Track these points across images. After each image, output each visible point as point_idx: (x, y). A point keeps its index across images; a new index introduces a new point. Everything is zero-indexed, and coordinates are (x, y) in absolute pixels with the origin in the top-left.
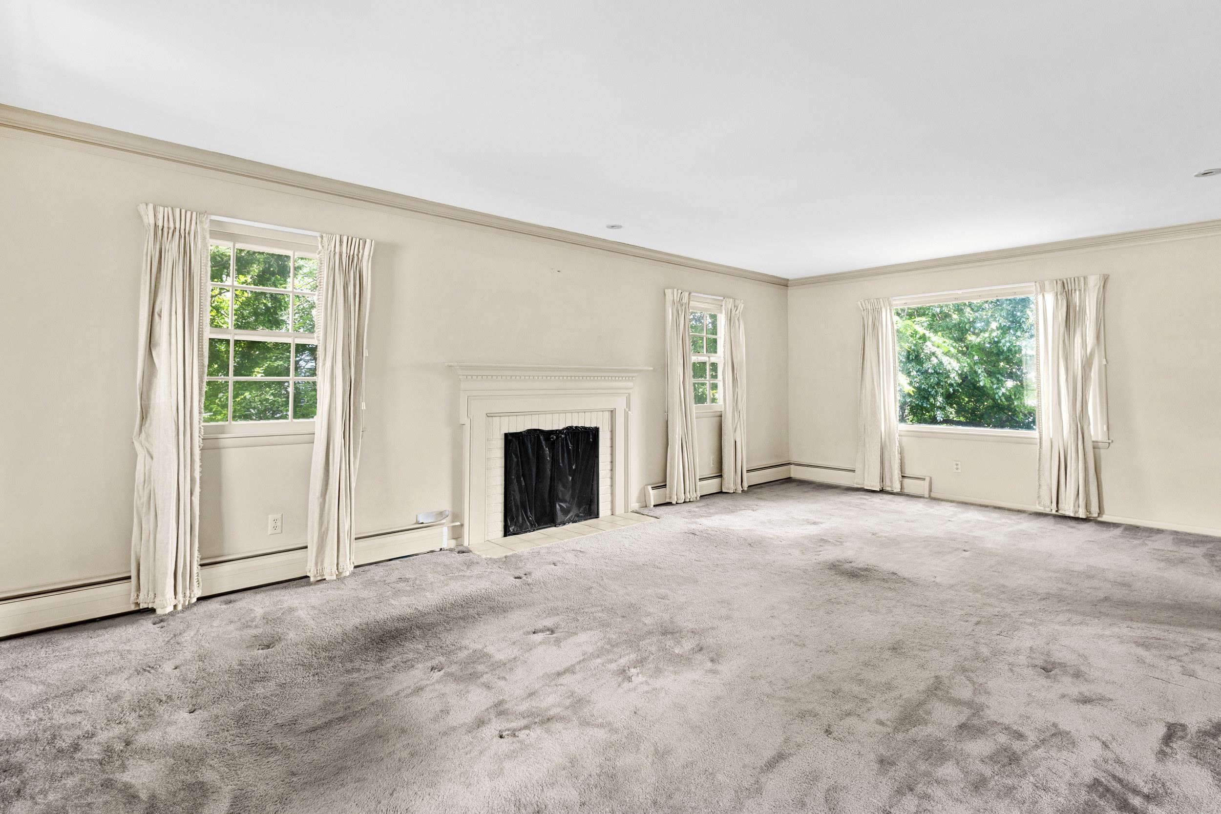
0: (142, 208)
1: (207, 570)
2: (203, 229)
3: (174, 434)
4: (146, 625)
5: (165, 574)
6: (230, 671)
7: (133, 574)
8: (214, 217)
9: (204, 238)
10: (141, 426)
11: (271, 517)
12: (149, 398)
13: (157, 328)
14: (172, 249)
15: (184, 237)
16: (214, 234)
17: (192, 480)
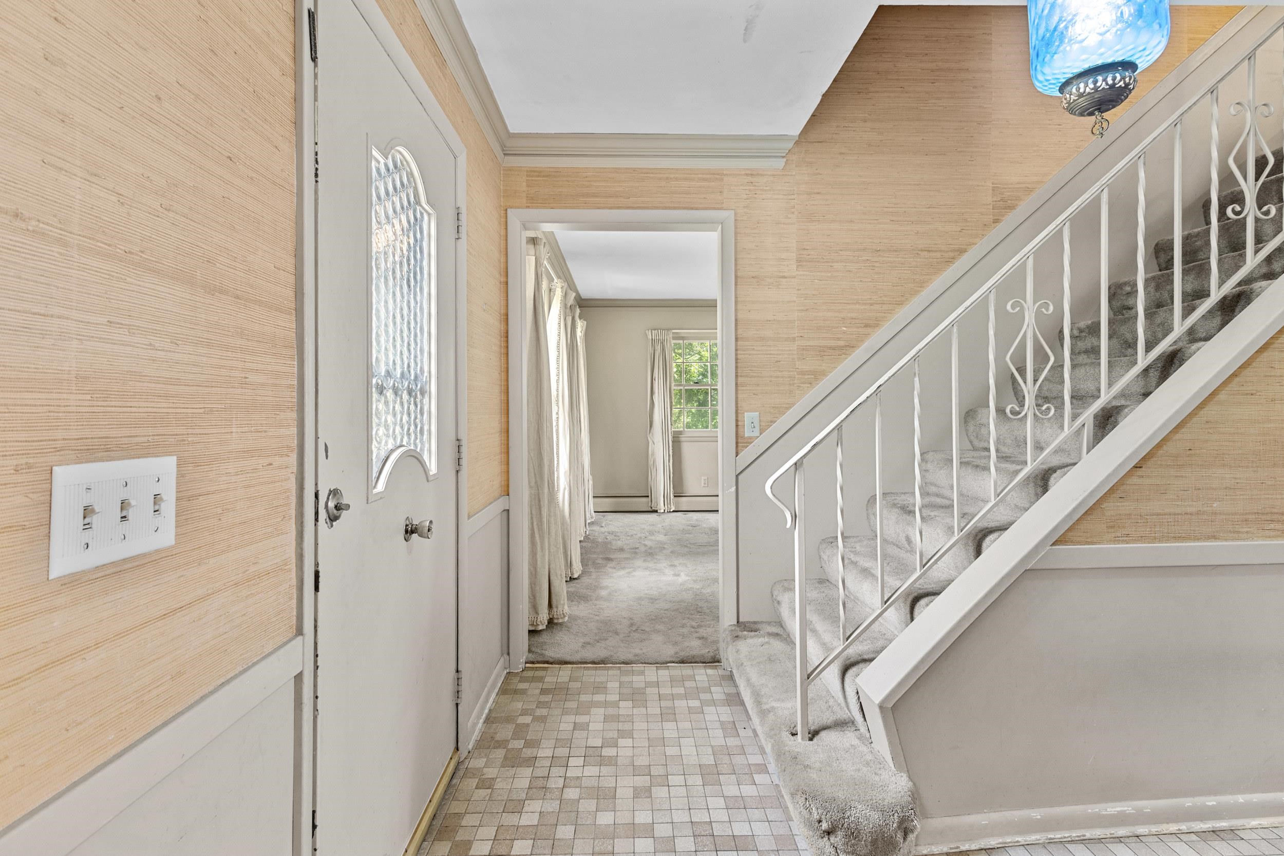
0: (647, 331)
1: (677, 499)
2: (670, 338)
3: (661, 434)
4: (654, 515)
5: (660, 495)
6: (679, 530)
7: (650, 495)
8: (674, 331)
9: (670, 341)
10: (650, 429)
11: (703, 478)
12: (652, 416)
13: (654, 385)
14: (658, 348)
15: (662, 343)
16: (674, 338)
17: (669, 455)
